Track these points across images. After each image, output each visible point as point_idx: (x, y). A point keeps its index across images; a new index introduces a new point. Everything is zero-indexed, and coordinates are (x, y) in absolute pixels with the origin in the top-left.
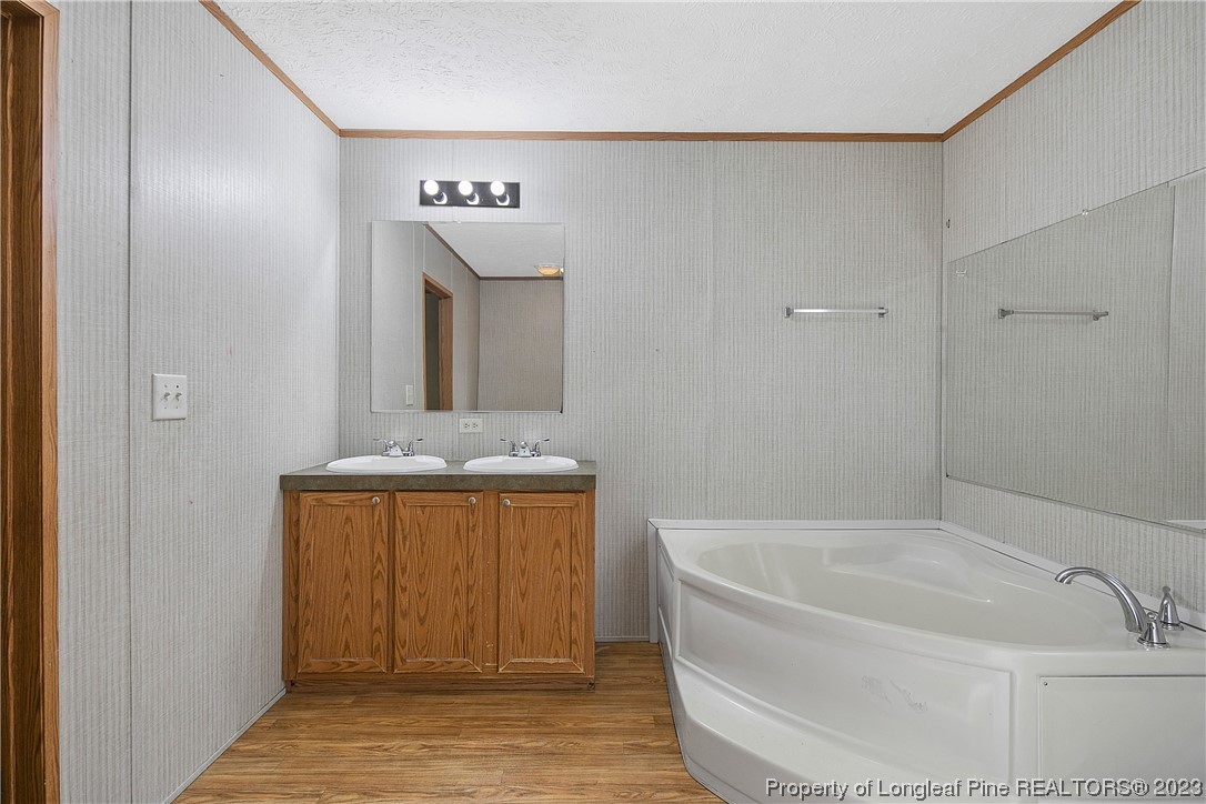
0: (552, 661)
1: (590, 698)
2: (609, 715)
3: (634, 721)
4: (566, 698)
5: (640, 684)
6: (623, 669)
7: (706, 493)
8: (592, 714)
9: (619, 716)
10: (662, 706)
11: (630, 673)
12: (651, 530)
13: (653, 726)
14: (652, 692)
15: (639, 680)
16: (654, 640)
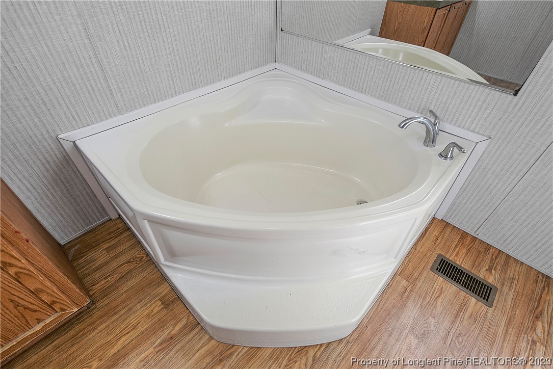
0: (38, 327)
1: (95, 317)
2: (123, 326)
3: (148, 316)
4: (72, 332)
5: (130, 271)
6: (107, 263)
7: (111, 91)
8: (108, 334)
9: (132, 320)
10: (159, 284)
11: (114, 264)
12: (68, 146)
13: (165, 311)
14: (145, 274)
15: (126, 268)
16: (114, 216)
